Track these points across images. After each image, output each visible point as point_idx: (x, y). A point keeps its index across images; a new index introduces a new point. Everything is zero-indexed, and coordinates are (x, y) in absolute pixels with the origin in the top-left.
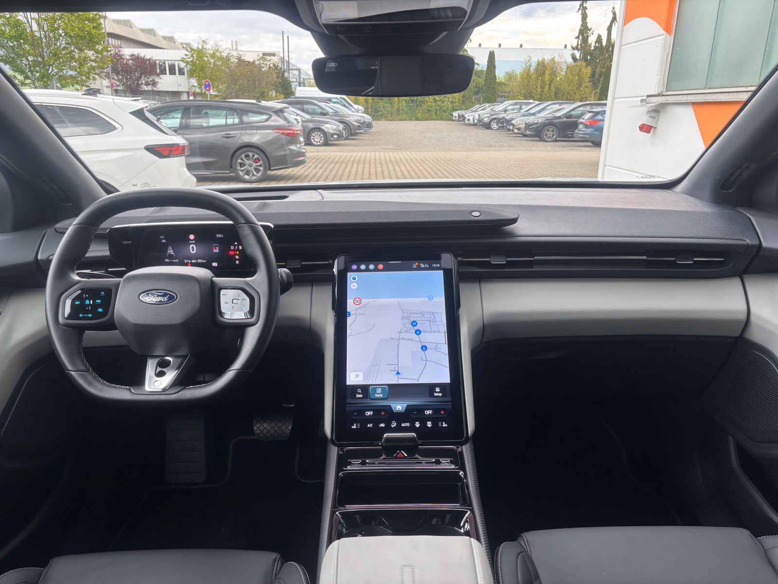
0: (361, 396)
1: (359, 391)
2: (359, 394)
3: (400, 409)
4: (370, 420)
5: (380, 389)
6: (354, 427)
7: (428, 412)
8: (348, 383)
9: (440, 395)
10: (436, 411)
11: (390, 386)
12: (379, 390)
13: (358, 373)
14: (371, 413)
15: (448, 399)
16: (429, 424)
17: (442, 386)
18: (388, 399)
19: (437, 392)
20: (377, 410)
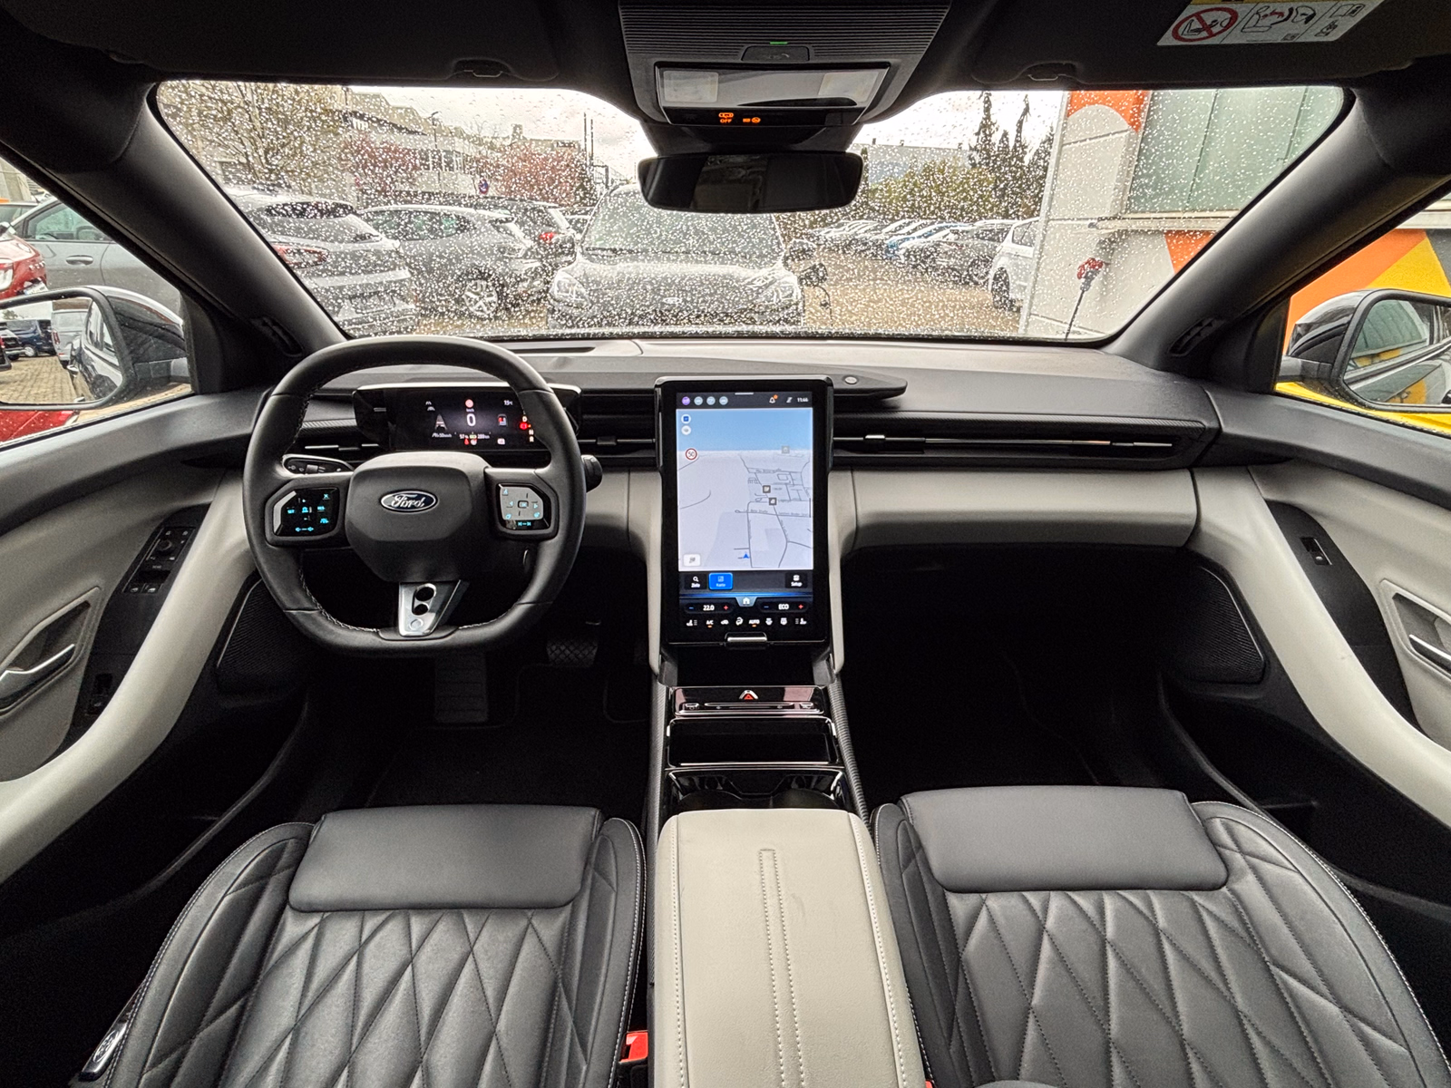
0: (698, 585)
1: (695, 579)
2: (696, 582)
4: (709, 615)
6: (690, 624)
8: (680, 570)
9: (800, 584)
10: (793, 605)
11: (734, 572)
13: (693, 556)
14: (712, 608)
16: (784, 621)
17: (802, 574)
20: (719, 604)
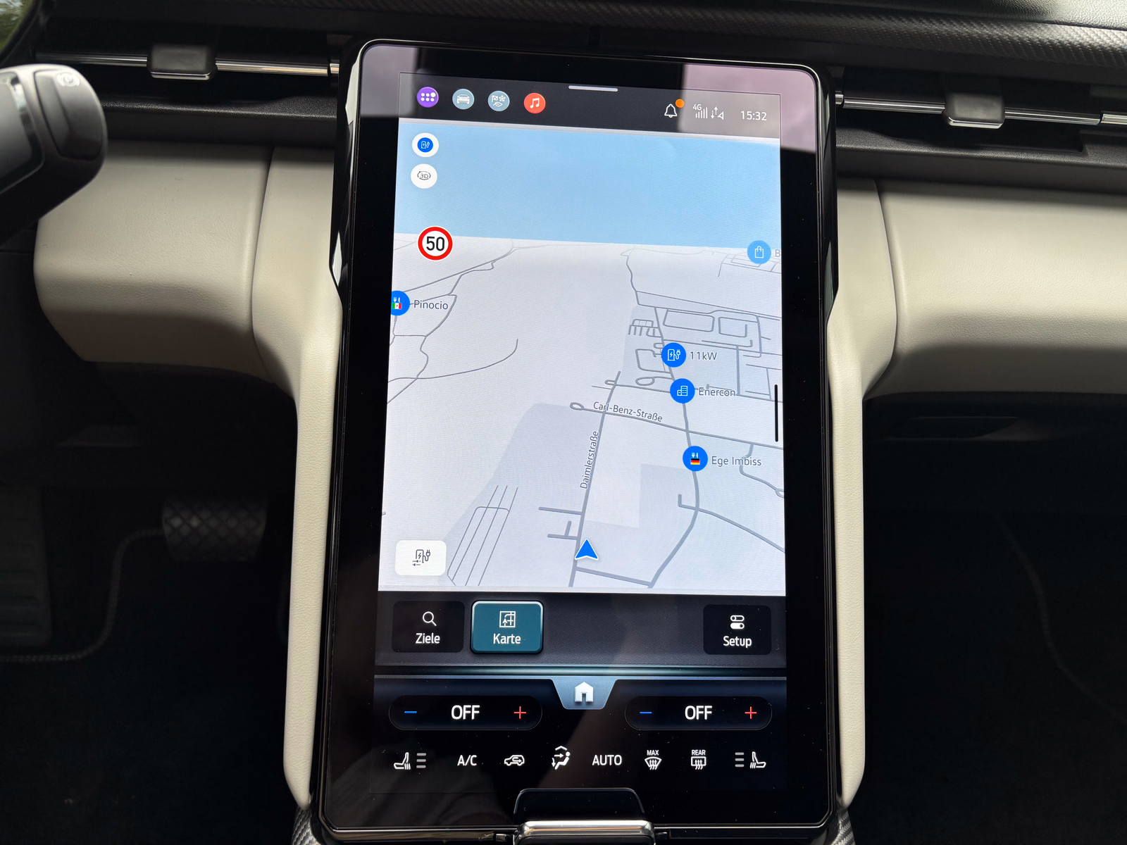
3: (590, 698)
5: (513, 613)
7: (697, 712)
12: (509, 619)
15: (777, 659)
18: (544, 656)
19: (734, 633)
